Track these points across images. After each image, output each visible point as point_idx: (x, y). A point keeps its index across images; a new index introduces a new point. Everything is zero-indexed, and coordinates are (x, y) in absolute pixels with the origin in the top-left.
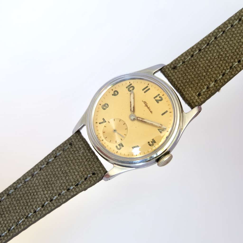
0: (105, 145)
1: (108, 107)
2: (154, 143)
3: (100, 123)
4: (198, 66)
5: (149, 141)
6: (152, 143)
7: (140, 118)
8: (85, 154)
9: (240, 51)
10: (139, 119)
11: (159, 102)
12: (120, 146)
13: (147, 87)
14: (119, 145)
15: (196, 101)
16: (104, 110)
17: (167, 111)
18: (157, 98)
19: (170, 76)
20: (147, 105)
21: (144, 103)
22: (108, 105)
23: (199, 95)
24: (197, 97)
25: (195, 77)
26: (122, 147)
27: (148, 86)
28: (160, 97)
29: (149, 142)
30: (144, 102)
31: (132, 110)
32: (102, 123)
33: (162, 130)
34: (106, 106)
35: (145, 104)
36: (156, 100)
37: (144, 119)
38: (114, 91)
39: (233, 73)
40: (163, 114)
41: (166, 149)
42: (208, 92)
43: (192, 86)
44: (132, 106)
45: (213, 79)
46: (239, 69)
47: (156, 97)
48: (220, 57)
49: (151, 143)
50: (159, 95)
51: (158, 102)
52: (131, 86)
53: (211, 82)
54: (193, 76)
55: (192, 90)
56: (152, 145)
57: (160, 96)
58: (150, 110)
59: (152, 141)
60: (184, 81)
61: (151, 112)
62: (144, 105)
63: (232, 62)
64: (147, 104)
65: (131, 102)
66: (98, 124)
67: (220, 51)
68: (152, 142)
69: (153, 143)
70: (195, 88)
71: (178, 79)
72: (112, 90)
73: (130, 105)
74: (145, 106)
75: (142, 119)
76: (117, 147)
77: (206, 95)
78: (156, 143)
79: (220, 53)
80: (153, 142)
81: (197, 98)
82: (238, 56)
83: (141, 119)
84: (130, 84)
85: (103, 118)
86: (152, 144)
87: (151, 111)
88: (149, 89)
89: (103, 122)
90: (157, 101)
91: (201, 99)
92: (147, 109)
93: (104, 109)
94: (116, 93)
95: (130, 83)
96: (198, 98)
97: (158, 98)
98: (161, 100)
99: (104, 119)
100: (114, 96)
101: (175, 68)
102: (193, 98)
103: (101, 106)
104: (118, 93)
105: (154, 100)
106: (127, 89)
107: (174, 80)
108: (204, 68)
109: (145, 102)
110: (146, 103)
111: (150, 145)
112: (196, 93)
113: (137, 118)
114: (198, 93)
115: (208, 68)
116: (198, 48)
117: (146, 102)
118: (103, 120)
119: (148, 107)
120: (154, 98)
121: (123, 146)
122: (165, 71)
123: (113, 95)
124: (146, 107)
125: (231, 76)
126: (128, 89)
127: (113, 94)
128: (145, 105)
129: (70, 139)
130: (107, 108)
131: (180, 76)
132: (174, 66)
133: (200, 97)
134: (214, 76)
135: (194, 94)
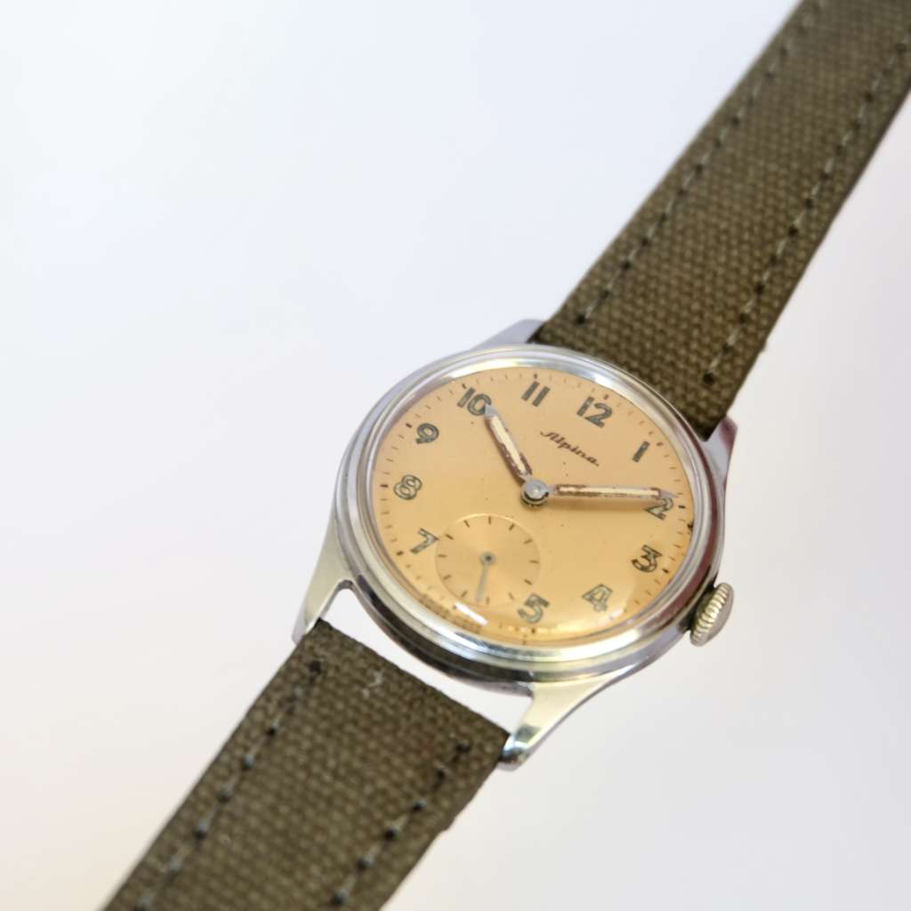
1: (420, 487)
2: (655, 557)
3: (415, 551)
4: (662, 289)
5: (634, 558)
6: (649, 561)
7: (567, 486)
10: (563, 489)
11: (603, 421)
12: (536, 608)
13: (535, 385)
14: (529, 603)
15: (709, 404)
16: (411, 501)
17: (646, 444)
18: (589, 413)
20: (565, 444)
21: (552, 439)
23: (708, 380)
24: (705, 387)
25: (669, 325)
26: (543, 607)
27: (537, 380)
28: (598, 406)
29: (635, 562)
30: (549, 435)
31: (522, 467)
32: (424, 546)
33: (661, 509)
34: (411, 486)
35: (558, 442)
36: (588, 418)
37: (584, 486)
38: (416, 426)
39: (789, 272)
40: (637, 458)
43: (669, 357)
44: (516, 457)
46: (802, 255)
47: (585, 407)
48: (724, 238)
49: (645, 563)
50: (591, 399)
51: (600, 424)
52: (475, 394)
53: (730, 327)
55: (677, 371)
56: (652, 568)
57: (594, 402)
58: (583, 456)
59: (644, 553)
61: (592, 460)
62: (554, 444)
63: (769, 242)
64: (563, 439)
66: (409, 556)
67: (714, 220)
68: (645, 557)
69: (652, 561)
70: (683, 360)
72: (409, 426)
74: (559, 447)
75: (576, 486)
76: (521, 613)
78: (661, 558)
79: (716, 226)
80: (651, 557)
81: (704, 392)
82: (782, 218)
83: (572, 489)
84: (465, 390)
85: (418, 529)
86: (651, 565)
87: (589, 459)
88: (546, 391)
89: (426, 542)
90: (597, 421)
91: (719, 393)
92: (573, 454)
93: (409, 498)
94: (429, 432)
95: (464, 386)
96: (711, 392)
97: (592, 411)
98: (608, 413)
99: (424, 533)
100: (424, 446)
101: (583, 319)
103: (390, 491)
104: (434, 429)
105: (581, 419)
106: (465, 409)
109: (553, 436)
110: (559, 438)
111: (644, 569)
112: (695, 377)
113: (558, 488)
114: (701, 377)
116: (635, 238)
117: (558, 435)
118: (425, 536)
119: (572, 447)
120: (580, 413)
121: (546, 604)
123: (419, 441)
124: (565, 451)
125: (788, 285)
126: (469, 407)
127: (418, 437)
128: (558, 445)
130: (419, 492)
133: (716, 386)
134: (731, 301)
135: (691, 384)
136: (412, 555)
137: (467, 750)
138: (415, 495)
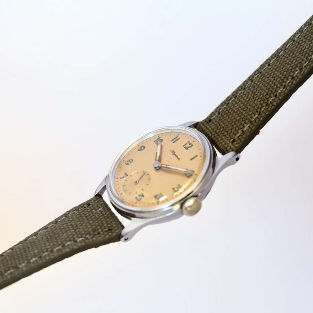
0: (124, 198)
1: (132, 162)
3: (121, 178)
4: (232, 112)
8: (104, 213)
9: (276, 85)
13: (177, 137)
14: (139, 196)
15: (230, 148)
17: (197, 156)
18: (186, 146)
19: (205, 130)
22: (132, 160)
23: (234, 141)
24: (232, 143)
25: (229, 124)
26: (142, 197)
28: (190, 144)
29: (173, 188)
30: (172, 151)
31: (158, 159)
32: (123, 177)
33: (189, 175)
34: (130, 161)
35: (173, 153)
36: (185, 147)
37: (168, 166)
38: (140, 146)
40: (191, 159)
41: (192, 192)
42: (242, 135)
43: (225, 133)
44: (158, 156)
45: (247, 121)
47: (186, 144)
48: (255, 96)
49: (176, 189)
50: (189, 142)
51: (187, 149)
52: (160, 139)
53: (245, 125)
54: (227, 124)
55: (226, 138)
56: (177, 191)
58: (177, 158)
59: (177, 187)
60: (218, 131)
61: (179, 159)
63: (267, 98)
65: (157, 153)
66: (119, 179)
67: (255, 91)
69: (178, 189)
70: (229, 135)
71: (212, 131)
73: (155, 155)
75: (167, 165)
76: (136, 198)
77: (241, 139)
78: (181, 188)
79: (255, 93)
81: (230, 144)
82: (274, 91)
83: (165, 166)
84: (158, 138)
85: (125, 173)
88: (179, 139)
89: (125, 176)
91: (235, 145)
93: (127, 164)
94: (142, 148)
95: (158, 136)
96: (233, 145)
97: (188, 145)
98: (192, 146)
100: (139, 151)
101: (210, 121)
102: (226, 146)
103: (124, 162)
104: (144, 147)
105: (183, 147)
106: (155, 143)
107: (209, 133)
108: (238, 112)
111: (174, 191)
112: (230, 140)
113: (162, 165)
114: (232, 140)
115: (242, 111)
116: (234, 96)
118: (125, 174)
119: (176, 155)
120: (183, 146)
121: (144, 196)
122: (200, 127)
124: (174, 156)
127: (139, 149)
129: (90, 200)
131: (214, 127)
132: (209, 120)
133: (235, 143)
134: (249, 117)
135: (228, 142)
136: (120, 179)
137: (111, 230)
138: (129, 164)
